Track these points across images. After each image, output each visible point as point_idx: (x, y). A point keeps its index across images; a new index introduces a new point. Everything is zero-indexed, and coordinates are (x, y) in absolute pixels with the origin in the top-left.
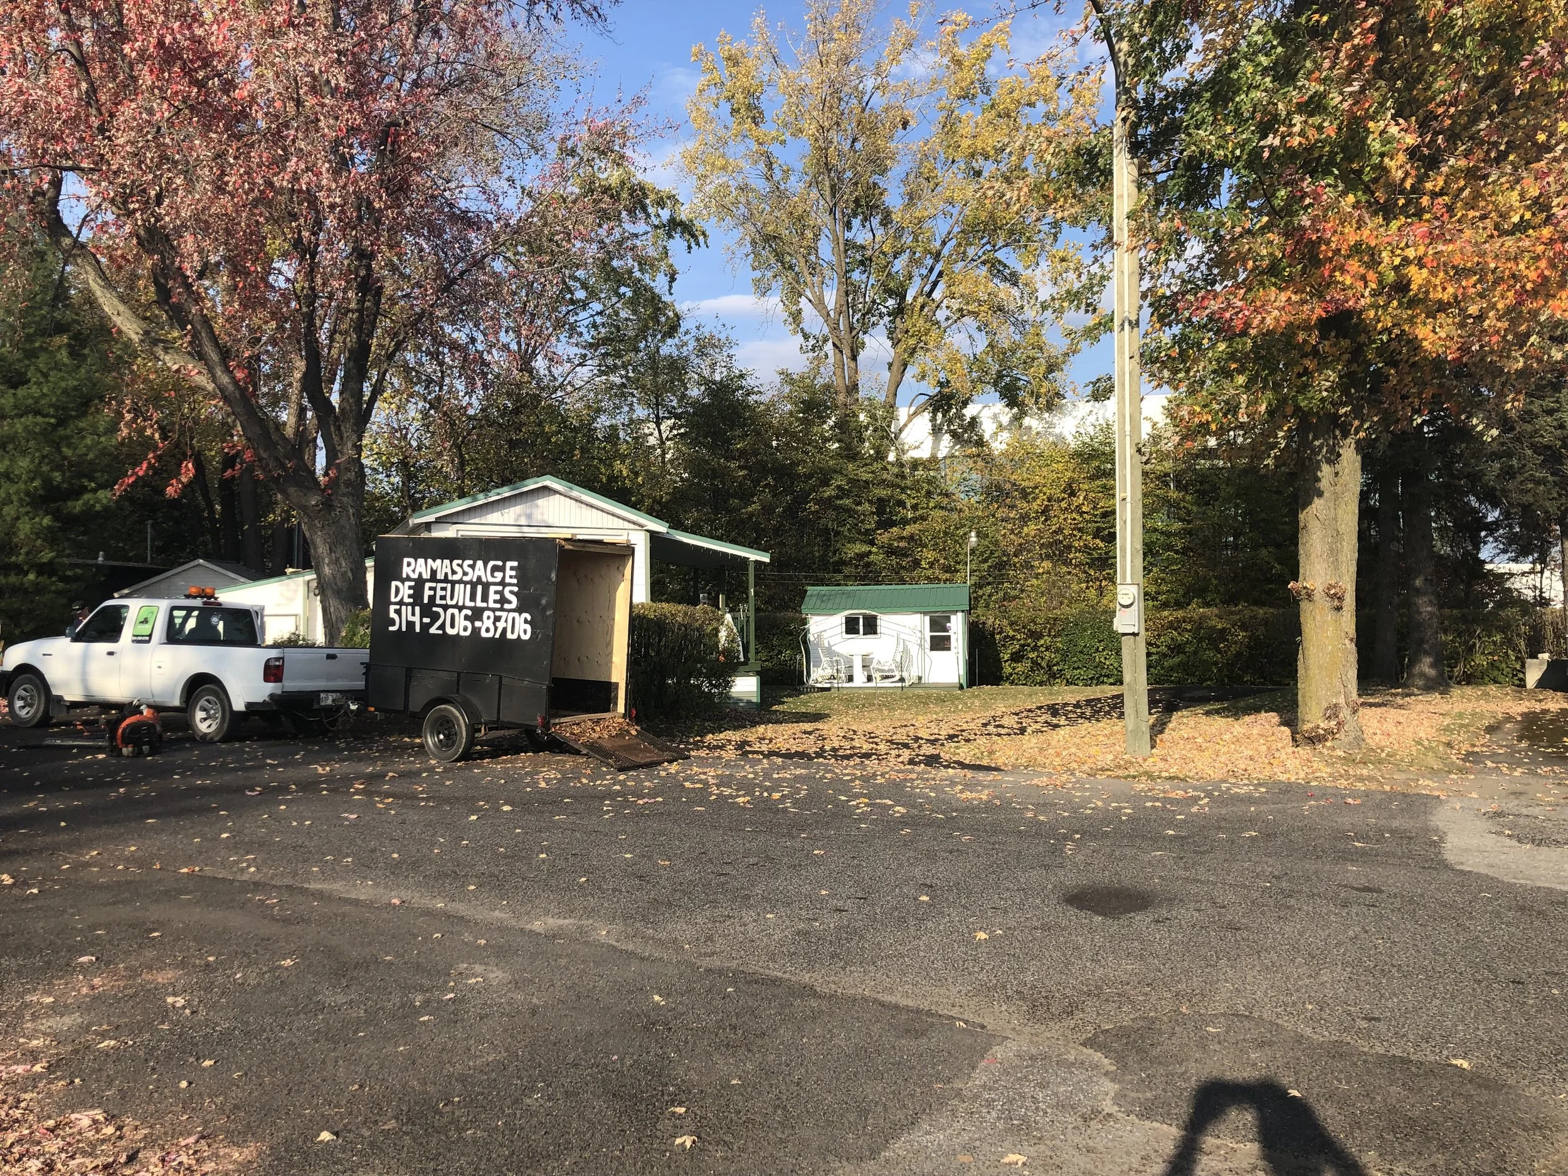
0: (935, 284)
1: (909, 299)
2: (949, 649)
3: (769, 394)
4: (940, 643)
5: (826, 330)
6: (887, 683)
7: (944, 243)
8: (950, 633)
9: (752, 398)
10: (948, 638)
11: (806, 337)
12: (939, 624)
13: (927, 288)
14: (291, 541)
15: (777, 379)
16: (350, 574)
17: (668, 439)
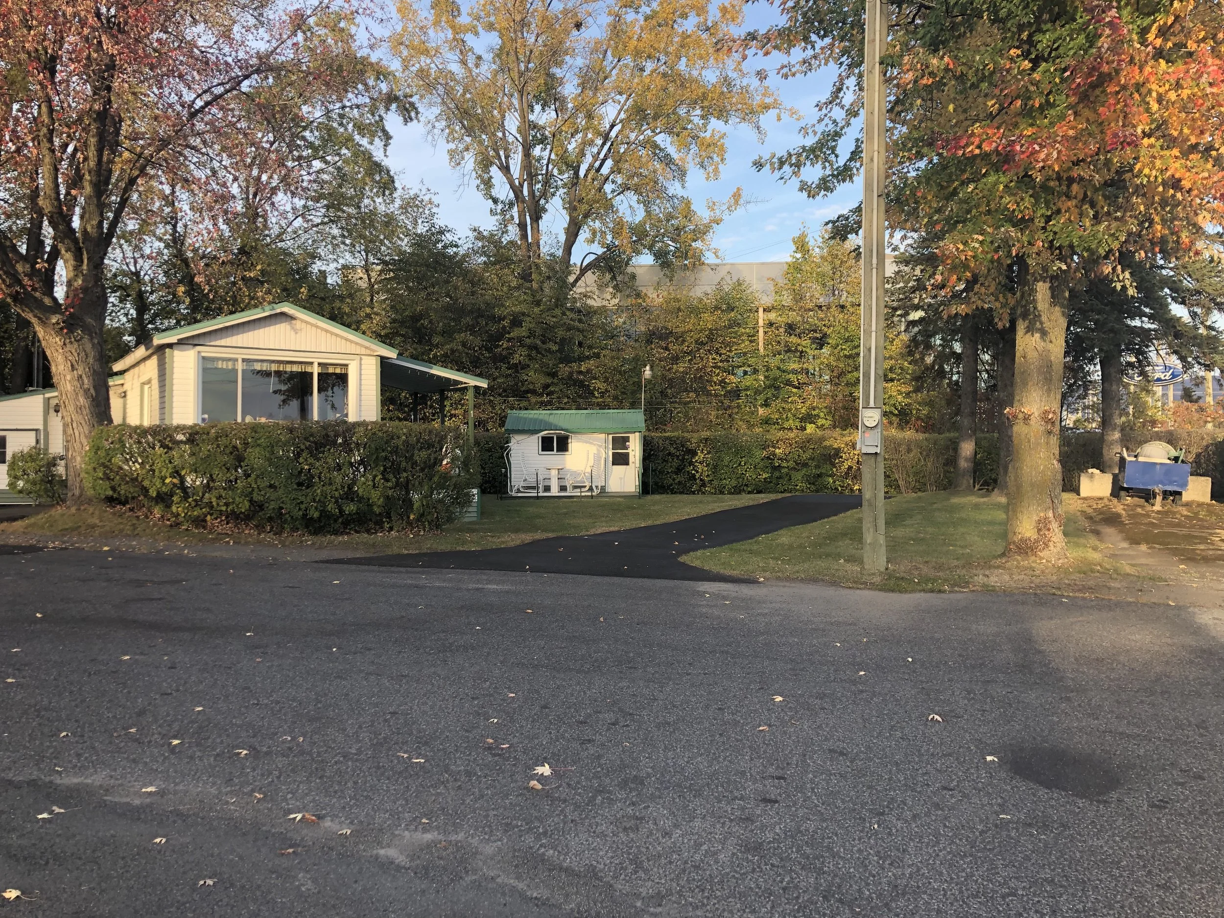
0: (603, 161)
1: (582, 173)
2: (627, 464)
3: (466, 247)
4: (621, 459)
5: (512, 195)
6: (577, 493)
7: (612, 126)
8: (629, 451)
9: (451, 251)
10: (627, 455)
11: (495, 201)
12: (620, 442)
13: (597, 164)
14: (30, 364)
15: (472, 235)
16: (92, 391)
17: (376, 282)
